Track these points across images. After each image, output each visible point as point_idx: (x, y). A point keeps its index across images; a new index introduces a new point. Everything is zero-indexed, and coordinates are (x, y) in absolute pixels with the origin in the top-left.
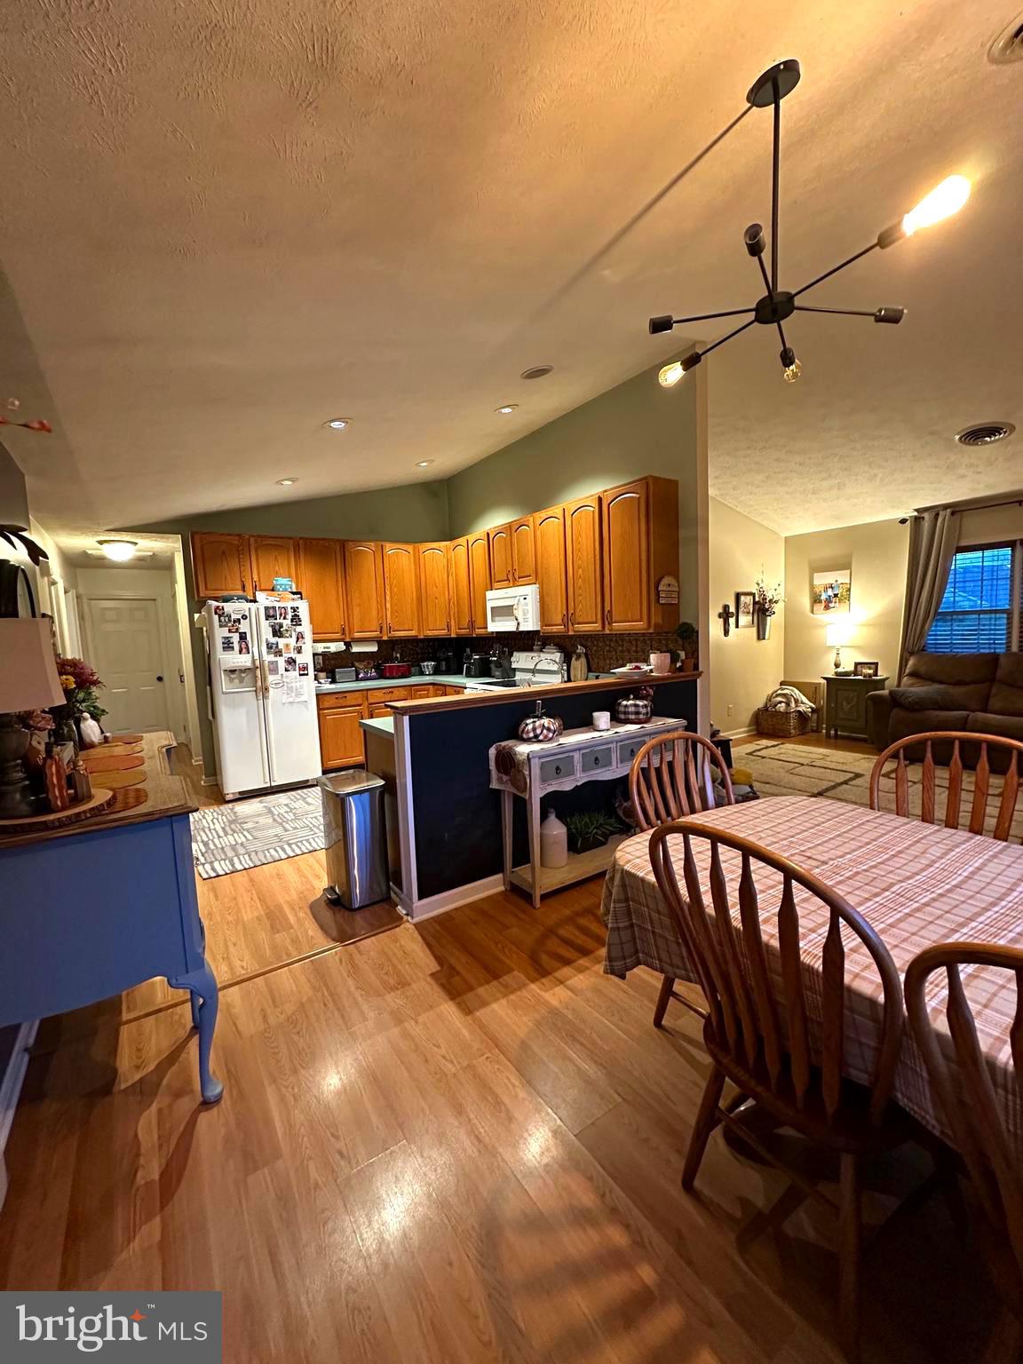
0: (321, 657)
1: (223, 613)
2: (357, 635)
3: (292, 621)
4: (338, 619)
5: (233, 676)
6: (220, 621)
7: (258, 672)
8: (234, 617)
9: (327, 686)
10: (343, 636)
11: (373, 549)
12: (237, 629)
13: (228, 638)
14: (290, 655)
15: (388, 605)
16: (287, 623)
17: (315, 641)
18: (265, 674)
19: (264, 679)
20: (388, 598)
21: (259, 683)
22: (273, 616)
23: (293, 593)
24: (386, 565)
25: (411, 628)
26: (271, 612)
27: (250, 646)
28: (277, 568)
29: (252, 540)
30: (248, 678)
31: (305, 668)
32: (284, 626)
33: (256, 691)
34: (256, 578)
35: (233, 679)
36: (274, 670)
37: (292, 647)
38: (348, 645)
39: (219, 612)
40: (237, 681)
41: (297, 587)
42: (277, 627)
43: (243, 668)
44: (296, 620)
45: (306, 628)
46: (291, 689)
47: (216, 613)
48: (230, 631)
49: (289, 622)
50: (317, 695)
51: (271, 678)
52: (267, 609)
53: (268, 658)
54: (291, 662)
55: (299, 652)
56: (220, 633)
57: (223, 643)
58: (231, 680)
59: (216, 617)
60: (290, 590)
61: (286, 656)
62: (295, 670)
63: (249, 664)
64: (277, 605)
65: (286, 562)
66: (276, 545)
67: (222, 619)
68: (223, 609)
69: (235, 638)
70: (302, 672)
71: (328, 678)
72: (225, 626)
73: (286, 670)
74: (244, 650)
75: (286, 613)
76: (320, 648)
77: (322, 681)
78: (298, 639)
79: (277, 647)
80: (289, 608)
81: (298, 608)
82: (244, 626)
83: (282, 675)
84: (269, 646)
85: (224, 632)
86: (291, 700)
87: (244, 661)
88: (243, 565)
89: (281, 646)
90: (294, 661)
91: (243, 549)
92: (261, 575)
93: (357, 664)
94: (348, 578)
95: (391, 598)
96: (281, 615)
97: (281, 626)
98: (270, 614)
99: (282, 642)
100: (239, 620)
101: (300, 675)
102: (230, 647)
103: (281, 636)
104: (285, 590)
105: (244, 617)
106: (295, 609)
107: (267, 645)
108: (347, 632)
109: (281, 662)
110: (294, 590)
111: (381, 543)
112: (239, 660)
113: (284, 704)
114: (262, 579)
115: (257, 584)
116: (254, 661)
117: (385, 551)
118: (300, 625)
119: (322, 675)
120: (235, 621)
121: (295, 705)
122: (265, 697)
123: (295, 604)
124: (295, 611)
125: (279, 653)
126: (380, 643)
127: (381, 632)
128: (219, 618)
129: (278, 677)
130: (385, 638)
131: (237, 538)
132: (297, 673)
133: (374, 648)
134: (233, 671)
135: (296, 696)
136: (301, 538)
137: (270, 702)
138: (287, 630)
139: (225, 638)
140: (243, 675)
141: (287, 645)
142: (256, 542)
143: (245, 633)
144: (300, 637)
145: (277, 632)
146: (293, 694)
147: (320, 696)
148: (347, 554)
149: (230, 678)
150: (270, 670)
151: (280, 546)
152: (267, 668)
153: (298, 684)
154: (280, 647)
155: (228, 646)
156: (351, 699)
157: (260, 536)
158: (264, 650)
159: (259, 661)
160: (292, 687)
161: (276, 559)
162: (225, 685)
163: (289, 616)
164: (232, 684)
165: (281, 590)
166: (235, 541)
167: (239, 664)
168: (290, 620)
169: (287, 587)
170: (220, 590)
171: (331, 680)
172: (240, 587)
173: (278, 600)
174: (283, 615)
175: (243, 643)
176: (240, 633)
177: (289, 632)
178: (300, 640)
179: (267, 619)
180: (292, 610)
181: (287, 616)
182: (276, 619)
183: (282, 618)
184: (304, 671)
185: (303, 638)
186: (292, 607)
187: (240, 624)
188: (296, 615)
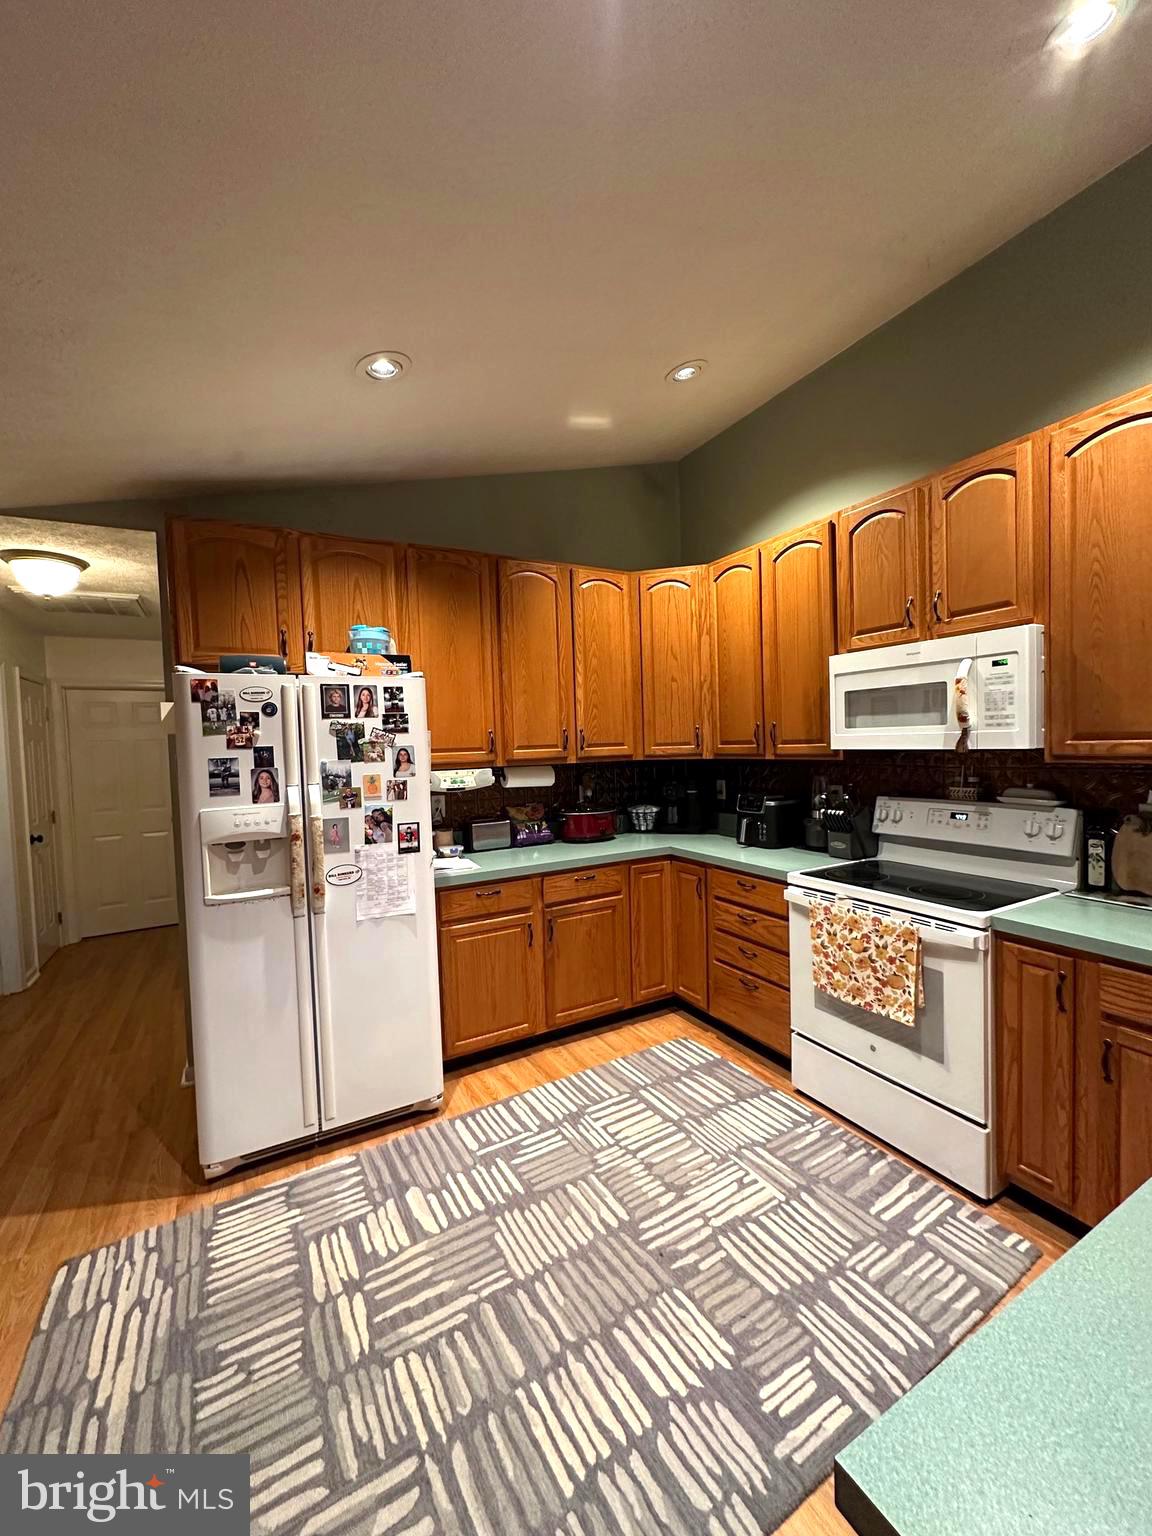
0: (443, 798)
1: (215, 699)
2: (519, 753)
3: (385, 722)
4: (480, 718)
5: (233, 858)
6: (205, 718)
7: (299, 849)
8: (242, 708)
9: (461, 867)
10: (491, 757)
11: (554, 577)
12: (249, 740)
13: (224, 761)
14: (377, 804)
15: (580, 693)
16: (372, 725)
17: (435, 767)
18: (314, 852)
19: (312, 865)
20: (580, 679)
21: (301, 876)
22: (341, 708)
23: (391, 659)
24: (578, 610)
25: (620, 741)
26: (337, 699)
27: (281, 781)
28: (358, 607)
29: (306, 543)
30: (274, 862)
31: (414, 835)
33: (291, 895)
34: (311, 627)
35: (237, 865)
36: (337, 837)
38: (499, 773)
39: (206, 695)
40: (246, 869)
41: (400, 646)
42: (350, 736)
43: (262, 838)
44: (396, 719)
45: (417, 737)
46: (376, 886)
47: (195, 698)
48: (230, 744)
49: (377, 723)
50: (438, 891)
51: (329, 862)
52: (326, 690)
53: (323, 810)
54: (381, 820)
56: (206, 748)
57: (212, 775)
58: (233, 868)
60: (384, 652)
61: (369, 805)
62: (389, 840)
63: (276, 828)
64: (352, 682)
65: (378, 591)
66: (358, 556)
68: (214, 687)
69: (245, 762)
70: (404, 845)
71: (456, 843)
72: (218, 731)
73: (368, 841)
74: (265, 793)
75: (372, 702)
76: (447, 780)
77: (446, 850)
78: (398, 763)
79: (348, 784)
80: (380, 691)
81: (400, 689)
82: (267, 734)
83: (357, 852)
84: (329, 783)
85: (217, 747)
86: (376, 912)
87: (263, 819)
88: (285, 597)
89: (357, 782)
90: (388, 818)
91: (284, 562)
92: (324, 617)
93: (512, 812)
94: (504, 635)
95: (586, 677)
96: (359, 706)
97: (359, 732)
98: (333, 701)
99: (359, 772)
100: (254, 717)
101: (402, 851)
102: (228, 786)
104: (374, 651)
105: (269, 710)
106: (392, 694)
107: (325, 778)
108: (499, 747)
110: (394, 652)
111: (570, 567)
112: (250, 819)
113: (359, 923)
114: (325, 632)
115: (314, 638)
116: (288, 820)
117: (575, 584)
118: (405, 730)
119: (446, 836)
120: (243, 720)
121: (386, 922)
122: (314, 910)
123: (393, 682)
124: (393, 697)
125: (352, 799)
126: (560, 769)
127: (565, 748)
128: (204, 710)
129: (349, 857)
130: (572, 760)
131: (273, 535)
133: (547, 780)
134: (236, 846)
135: (390, 902)
136: (410, 545)
137: (325, 922)
138: (372, 743)
139: (215, 762)
140: (261, 855)
141: (372, 781)
142: (314, 547)
143: (270, 750)
144: (403, 759)
145: (350, 747)
146: (383, 899)
147: (446, 892)
148: (504, 584)
149: (229, 862)
150: (327, 841)
151: (365, 558)
153: (394, 874)
155: (223, 781)
156: (509, 896)
157: (323, 535)
158: (316, 792)
159: (301, 819)
160: (380, 881)
161: (357, 585)
162: (211, 883)
163: (380, 709)
164: (232, 881)
165: (365, 650)
166: (270, 541)
167: (252, 829)
168: (381, 718)
169: (379, 646)
170: (229, 650)
171: (462, 848)
172: (276, 646)
173: (356, 671)
174: (365, 707)
175: (264, 775)
176: (257, 750)
177: (378, 749)
178: (404, 766)
179: (325, 716)
180: (387, 696)
181: (374, 709)
182: (348, 716)
183: (363, 713)
184: (409, 841)
185: (409, 761)
186: (386, 690)
187: (257, 725)
188: (395, 707)
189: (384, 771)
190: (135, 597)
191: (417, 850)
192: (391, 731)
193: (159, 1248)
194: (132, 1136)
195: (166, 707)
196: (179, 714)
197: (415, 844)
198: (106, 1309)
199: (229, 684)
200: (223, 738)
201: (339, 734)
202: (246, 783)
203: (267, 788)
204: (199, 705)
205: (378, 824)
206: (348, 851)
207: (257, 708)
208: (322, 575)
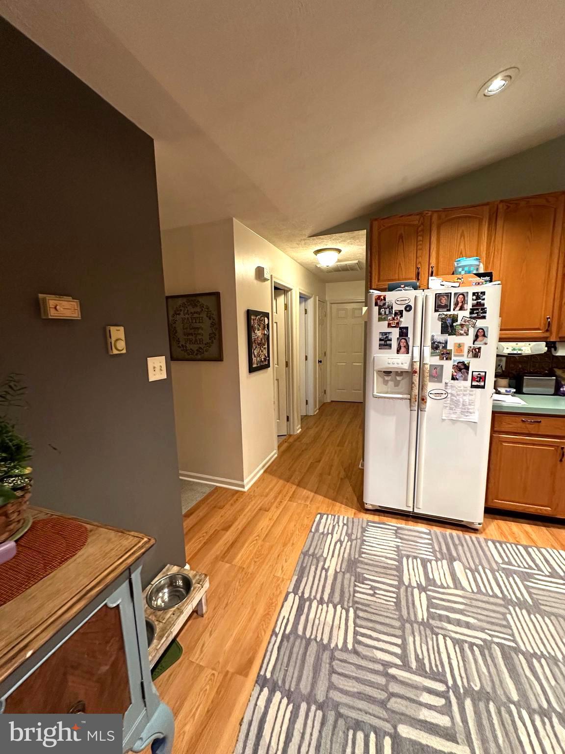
0: (504, 359)
1: (384, 304)
3: (471, 313)
4: (543, 309)
5: (386, 378)
6: (380, 314)
7: (416, 378)
8: (396, 308)
9: (511, 401)
10: (546, 335)
12: (398, 323)
13: (386, 334)
14: (461, 359)
16: (463, 315)
17: (501, 340)
18: (423, 381)
19: (422, 387)
21: (416, 391)
22: (446, 306)
23: (479, 275)
26: (444, 301)
27: (410, 344)
28: (462, 247)
29: (435, 216)
30: (404, 382)
31: (483, 378)
32: (459, 319)
33: (410, 399)
34: (433, 262)
35: (387, 381)
36: (437, 375)
37: (466, 348)
38: (551, 345)
39: (381, 303)
40: (391, 384)
41: (486, 267)
42: (449, 321)
43: (399, 371)
44: (479, 311)
45: (492, 322)
46: (456, 403)
47: (376, 304)
48: (389, 325)
49: (466, 313)
50: (494, 413)
51: (431, 386)
52: (438, 296)
53: (431, 360)
54: (462, 368)
56: (379, 327)
57: (380, 340)
58: (386, 382)
59: (376, 309)
60: (475, 272)
61: (456, 359)
62: (466, 379)
63: (406, 367)
64: (453, 291)
65: (476, 234)
66: (466, 217)
67: (382, 311)
68: (385, 299)
69: (395, 333)
70: (475, 383)
71: (510, 386)
72: (384, 319)
73: (453, 379)
74: (403, 349)
75: (464, 302)
76: (509, 348)
77: (502, 390)
78: (477, 337)
79: (445, 347)
80: (470, 295)
81: (483, 293)
82: (406, 320)
83: (446, 383)
84: (435, 346)
85: (383, 327)
86: (454, 417)
87: (401, 361)
88: (421, 249)
89: (450, 347)
90: (467, 368)
91: (423, 230)
92: (441, 256)
93: (558, 372)
96: (456, 304)
97: (454, 319)
98: (442, 302)
99: (452, 341)
100: (401, 312)
101: (473, 386)
102: (387, 345)
104: (469, 272)
105: (408, 308)
106: (478, 296)
107: (433, 343)
108: (554, 329)
109: (448, 367)
110: (482, 271)
112: (395, 361)
113: (443, 420)
114: (441, 265)
115: (434, 269)
116: (412, 363)
118: (484, 317)
119: (504, 382)
120: (396, 314)
121: (459, 423)
122: (420, 409)
123: (479, 289)
124: (478, 298)
125: (447, 355)
128: (379, 310)
129: (441, 386)
131: (418, 217)
132: (468, 383)
134: (388, 373)
135: (462, 413)
136: (502, 201)
137: (426, 416)
138: (462, 325)
139: (382, 333)
140: (398, 378)
141: (460, 346)
142: (439, 218)
143: (407, 328)
144: (481, 334)
145: (448, 327)
146: (458, 411)
147: (498, 415)
149: (384, 379)
150: (431, 376)
151: (469, 217)
152: (427, 374)
153: (467, 399)
155: (385, 343)
156: (547, 426)
157: (445, 210)
158: (427, 350)
159: (418, 363)
160: (458, 401)
161: (462, 235)
162: (376, 387)
163: (469, 306)
164: (385, 388)
165: (463, 272)
166: (415, 220)
167: (396, 366)
168: (469, 311)
169: (472, 268)
170: (393, 280)
171: (515, 390)
172: (414, 275)
173: (457, 285)
174: (460, 304)
175: (403, 341)
176: (401, 328)
177: (465, 328)
178: (480, 338)
179: (436, 311)
180: (474, 297)
181: (465, 306)
182: (449, 310)
183: (458, 308)
184: (479, 381)
185: (484, 335)
186: (474, 294)
187: (402, 316)
188: (479, 304)
189: (467, 341)
190: (356, 262)
191: (483, 387)
192: (474, 318)
193: (347, 525)
194: (342, 479)
195: (365, 309)
196: (369, 312)
197: (482, 384)
198: (330, 536)
199: (391, 297)
200: (386, 323)
201: (443, 320)
203: (404, 347)
204: (377, 307)
205: (460, 370)
206: (441, 382)
207: (402, 308)
208: (442, 233)
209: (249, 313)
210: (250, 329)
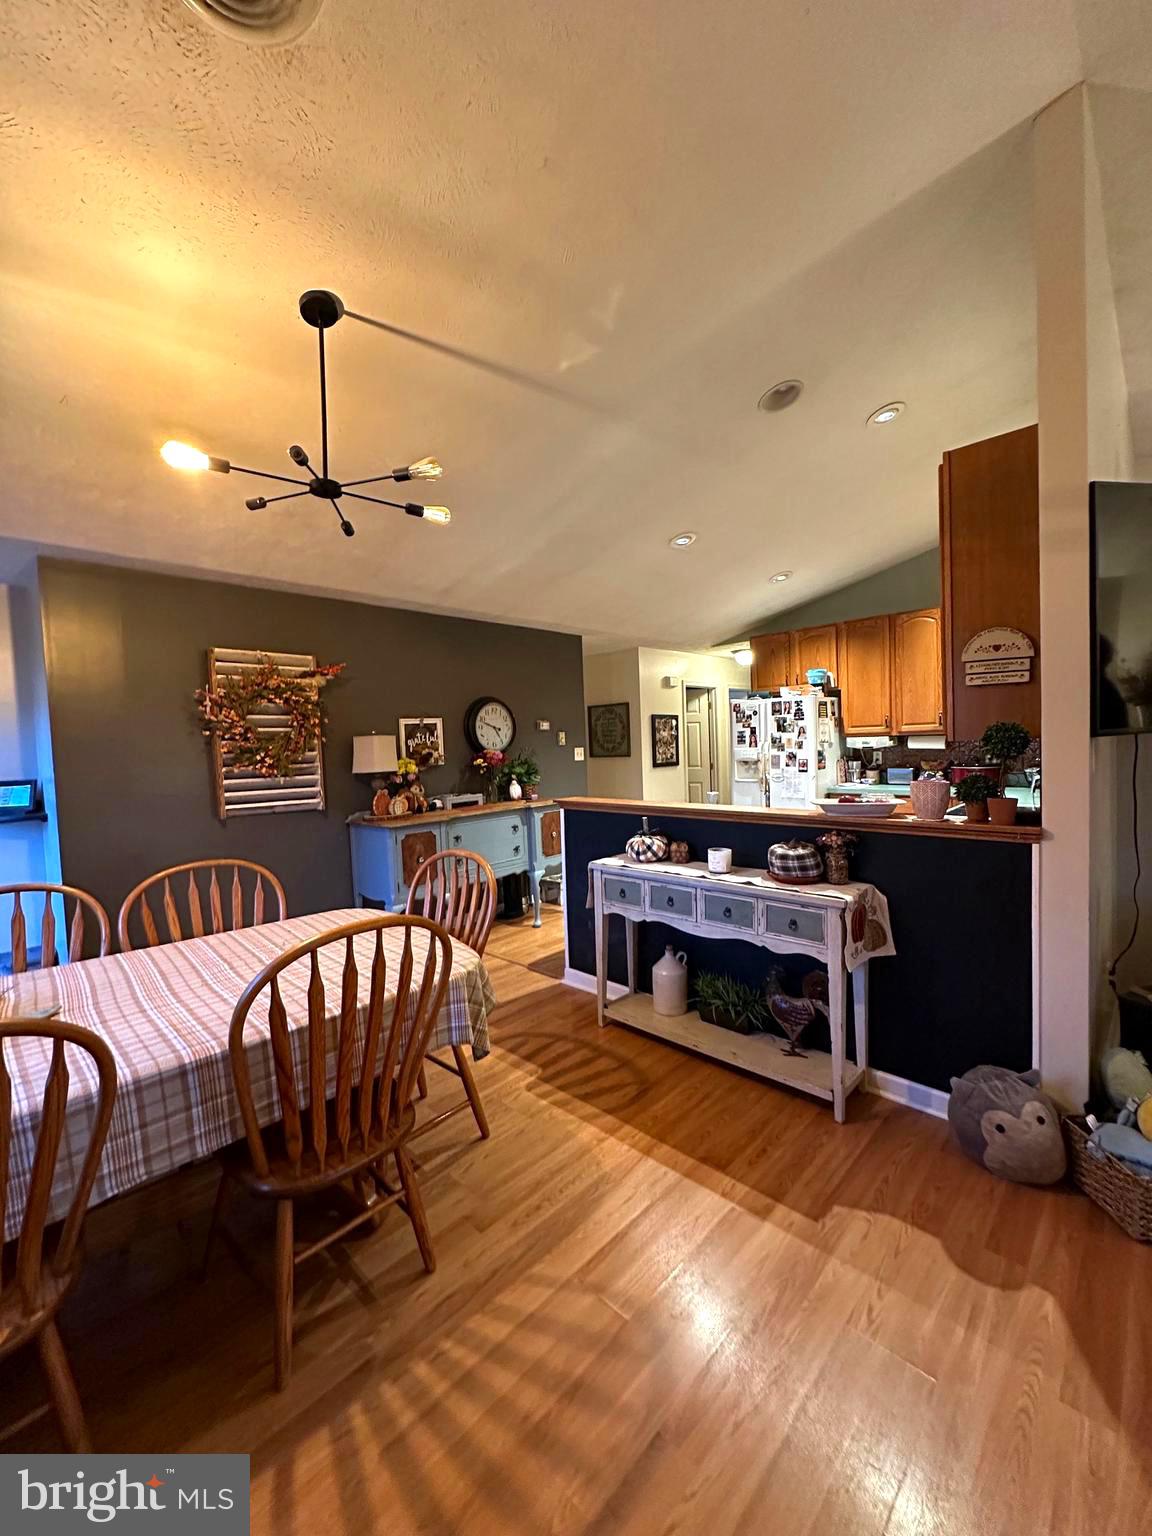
1: (740, 710)
2: (911, 728)
3: (795, 716)
4: (881, 709)
6: (737, 717)
7: (760, 765)
8: (748, 713)
10: (888, 730)
12: (749, 724)
14: (791, 750)
16: (790, 717)
19: (766, 772)
21: (761, 776)
22: (779, 711)
26: (777, 708)
27: (758, 740)
28: (813, 659)
29: (796, 635)
31: (805, 764)
32: (788, 720)
33: (759, 782)
36: (776, 763)
37: (793, 743)
38: (898, 740)
39: (737, 709)
40: (752, 772)
42: (781, 722)
43: (753, 761)
44: (799, 714)
45: (808, 722)
46: (789, 784)
47: (734, 710)
48: (744, 726)
49: (792, 716)
51: (773, 772)
52: (774, 704)
53: (771, 752)
54: (791, 757)
55: (800, 747)
58: (747, 770)
59: (734, 714)
61: (788, 750)
62: (795, 766)
63: (755, 757)
67: (738, 715)
68: (740, 706)
69: (748, 732)
70: (801, 769)
72: (741, 721)
73: (787, 765)
74: (753, 744)
75: (790, 708)
78: (800, 733)
79: (780, 742)
80: (793, 703)
81: (801, 701)
82: (754, 723)
83: (782, 769)
84: (774, 741)
85: (740, 727)
86: (789, 795)
88: (788, 661)
90: (795, 757)
91: (789, 645)
93: (915, 763)
94: (897, 660)
96: (786, 710)
97: (785, 721)
99: (785, 736)
100: (750, 716)
101: (800, 771)
102: (743, 741)
103: (784, 731)
105: (755, 713)
106: (798, 703)
107: (772, 739)
108: (894, 725)
109: (783, 756)
112: (749, 753)
116: (758, 754)
118: (803, 719)
120: (748, 717)
121: (794, 801)
123: (799, 699)
124: (798, 705)
125: (782, 748)
126: (945, 738)
127: (940, 724)
129: (779, 771)
131: (784, 635)
132: (796, 768)
133: (941, 746)
134: (746, 763)
135: (795, 792)
136: (845, 623)
138: (790, 725)
139: (740, 732)
140: (753, 767)
141: (789, 740)
142: (800, 636)
143: (755, 728)
144: (802, 731)
145: (781, 728)
146: (792, 790)
148: (899, 629)
149: (743, 767)
150: (773, 764)
151: (822, 635)
152: (769, 763)
153: (797, 780)
154: (783, 742)
155: (741, 739)
157: (803, 630)
158: (768, 744)
159: (761, 754)
161: (818, 650)
162: (737, 774)
163: (793, 711)
164: (748, 775)
166: (783, 638)
167: (749, 757)
168: (794, 714)
172: (785, 682)
174: (788, 710)
175: (753, 737)
176: (751, 728)
177: (792, 727)
178: (802, 735)
179: (773, 715)
180: (796, 705)
181: (791, 711)
182: (781, 714)
183: (786, 713)
185: (804, 732)
186: (795, 702)
187: (751, 719)
188: (799, 709)
189: (793, 736)
191: (806, 771)
192: (797, 720)
197: (805, 769)
200: (743, 724)
201: (778, 721)
202: (747, 740)
203: (754, 743)
205: (791, 759)
206: (779, 768)
207: (751, 713)
208: (803, 648)
209: (654, 718)
210: (654, 730)
